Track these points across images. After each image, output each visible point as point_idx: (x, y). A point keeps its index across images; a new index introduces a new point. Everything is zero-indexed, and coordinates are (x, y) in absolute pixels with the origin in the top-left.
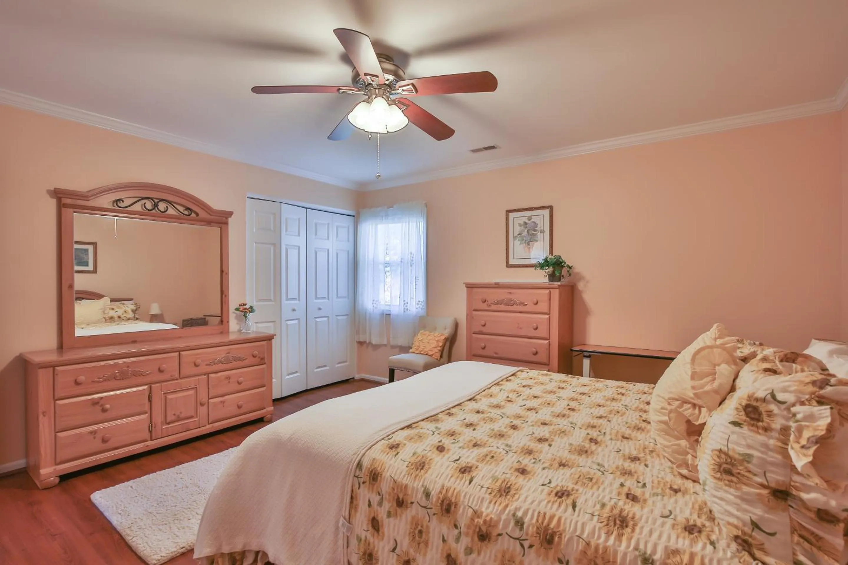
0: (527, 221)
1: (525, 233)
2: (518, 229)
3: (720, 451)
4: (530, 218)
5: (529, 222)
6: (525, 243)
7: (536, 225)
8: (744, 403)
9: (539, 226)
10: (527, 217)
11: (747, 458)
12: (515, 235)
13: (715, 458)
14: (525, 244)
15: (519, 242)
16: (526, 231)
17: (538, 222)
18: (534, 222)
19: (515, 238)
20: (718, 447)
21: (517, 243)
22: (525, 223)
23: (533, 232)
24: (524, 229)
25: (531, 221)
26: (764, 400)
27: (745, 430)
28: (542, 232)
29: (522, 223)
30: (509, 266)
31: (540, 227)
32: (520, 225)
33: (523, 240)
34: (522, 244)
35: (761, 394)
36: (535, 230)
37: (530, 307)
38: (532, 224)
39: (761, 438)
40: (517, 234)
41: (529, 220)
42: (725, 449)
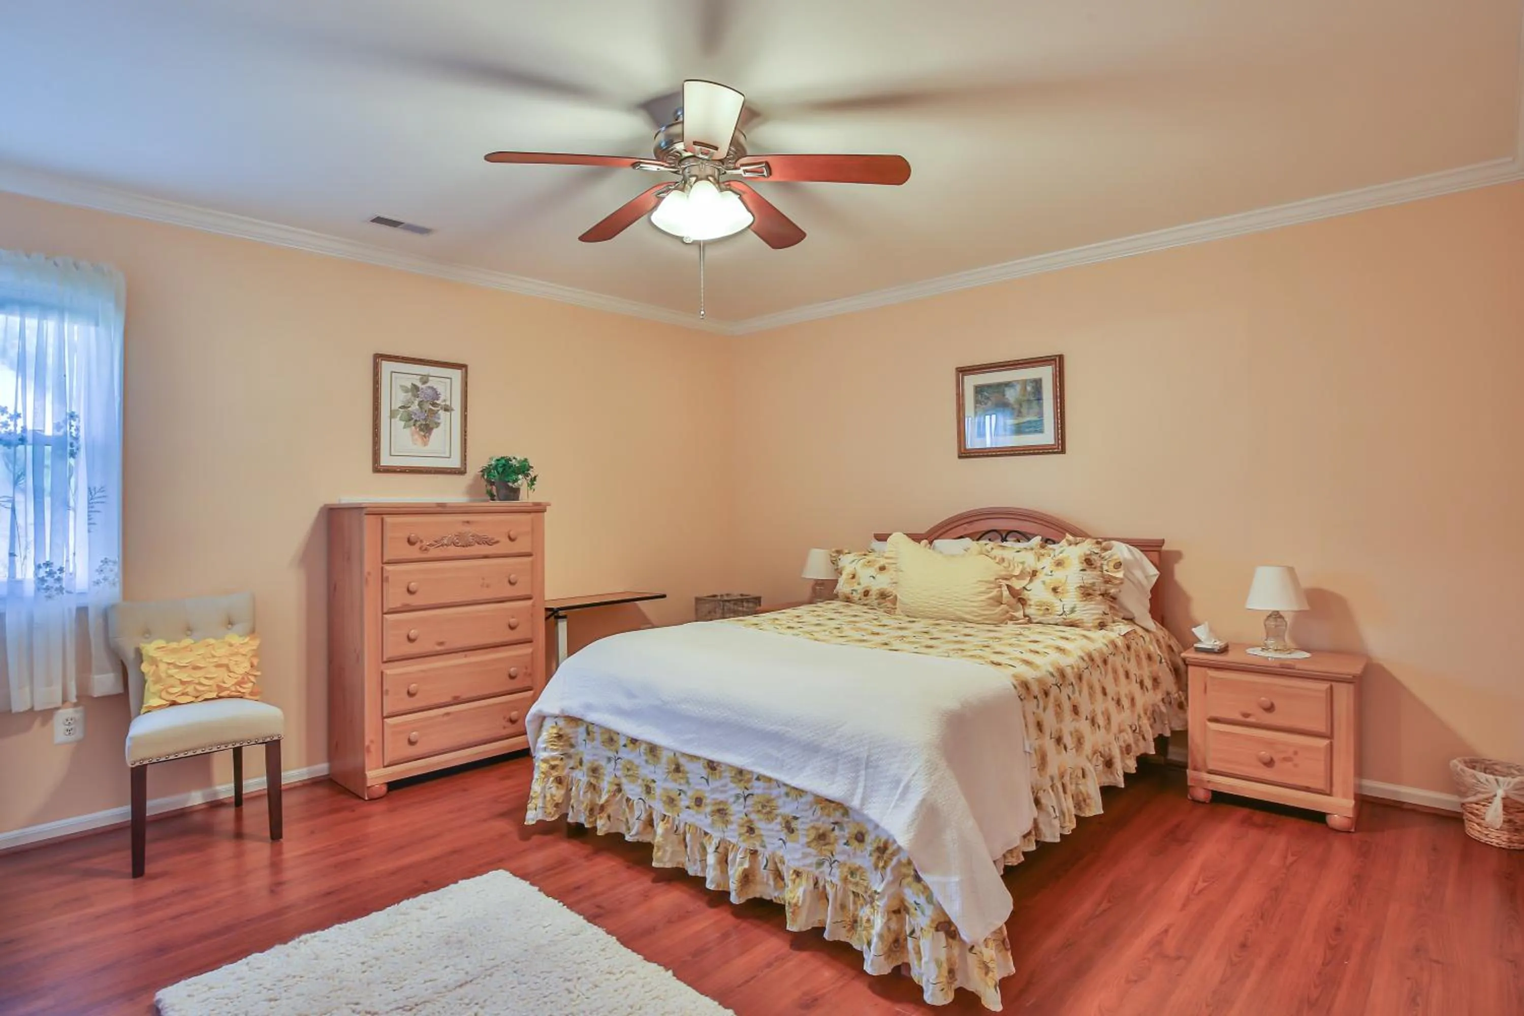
0: (419, 384)
1: (415, 407)
2: (400, 398)
3: (1081, 587)
4: (425, 379)
5: (424, 386)
6: (414, 425)
7: (437, 395)
8: (1084, 559)
9: (442, 397)
10: (419, 377)
11: (1093, 584)
12: (393, 408)
13: (1080, 591)
14: (413, 428)
15: (403, 423)
16: (416, 403)
17: (440, 389)
18: (432, 388)
19: (393, 415)
20: (1078, 585)
21: (398, 424)
22: (415, 388)
23: (431, 407)
24: (413, 398)
25: (428, 384)
26: (1090, 555)
27: (1088, 572)
28: (447, 409)
29: (409, 386)
30: (378, 469)
31: (445, 401)
32: (406, 390)
33: (411, 419)
34: (409, 426)
35: (1088, 552)
36: (434, 404)
37: (505, 546)
38: (429, 391)
39: (1095, 573)
40: (400, 405)
41: (425, 383)
42: (1082, 584)
